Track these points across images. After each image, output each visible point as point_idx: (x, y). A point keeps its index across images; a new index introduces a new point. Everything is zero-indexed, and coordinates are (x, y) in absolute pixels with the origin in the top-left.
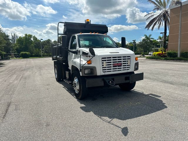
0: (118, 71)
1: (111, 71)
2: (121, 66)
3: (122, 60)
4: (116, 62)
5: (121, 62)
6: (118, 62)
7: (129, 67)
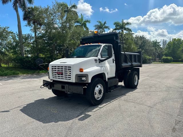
0: (61, 79)
1: (56, 78)
2: (63, 75)
3: (64, 70)
4: (59, 71)
5: (63, 71)
6: (61, 71)
7: (70, 77)
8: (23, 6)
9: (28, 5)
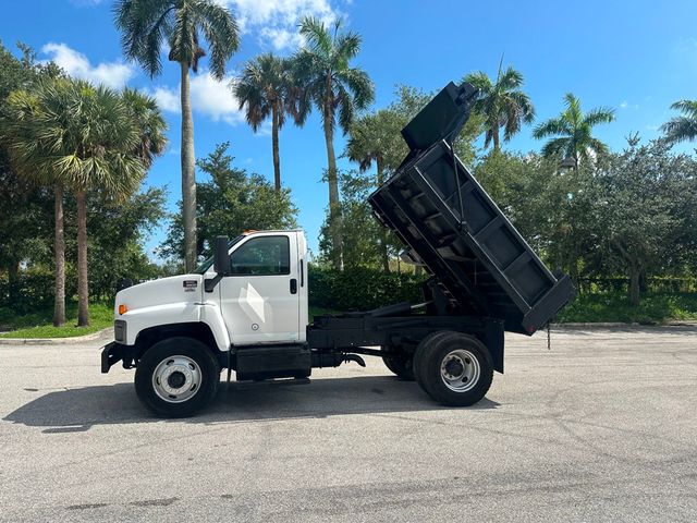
8: (346, 120)
9: (359, 115)
